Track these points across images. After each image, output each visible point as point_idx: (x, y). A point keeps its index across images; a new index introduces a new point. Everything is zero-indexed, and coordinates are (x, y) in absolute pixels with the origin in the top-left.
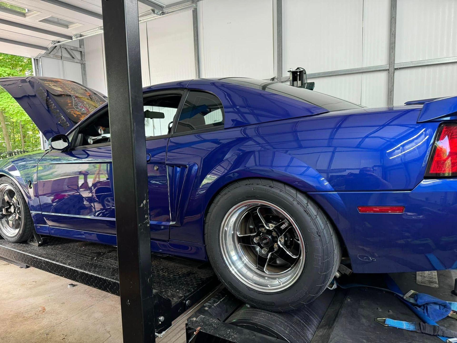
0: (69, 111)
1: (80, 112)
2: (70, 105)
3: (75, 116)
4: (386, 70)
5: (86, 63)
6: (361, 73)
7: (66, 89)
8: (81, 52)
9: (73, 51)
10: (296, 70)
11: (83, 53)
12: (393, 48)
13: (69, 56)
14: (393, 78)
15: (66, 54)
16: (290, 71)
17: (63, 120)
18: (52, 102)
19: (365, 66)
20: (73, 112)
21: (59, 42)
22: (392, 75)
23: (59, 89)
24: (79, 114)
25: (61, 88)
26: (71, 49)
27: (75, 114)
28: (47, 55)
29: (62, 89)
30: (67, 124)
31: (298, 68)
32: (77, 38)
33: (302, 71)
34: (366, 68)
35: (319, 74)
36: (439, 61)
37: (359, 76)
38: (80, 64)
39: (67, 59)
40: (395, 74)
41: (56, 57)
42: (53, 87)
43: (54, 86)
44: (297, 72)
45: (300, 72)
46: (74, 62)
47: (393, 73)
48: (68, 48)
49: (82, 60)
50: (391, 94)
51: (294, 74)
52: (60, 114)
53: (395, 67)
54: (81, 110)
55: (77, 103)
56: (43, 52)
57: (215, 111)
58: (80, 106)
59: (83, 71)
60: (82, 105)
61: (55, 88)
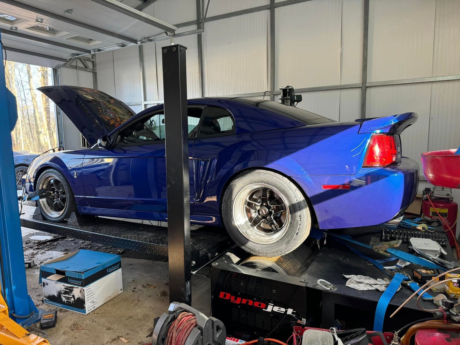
0: (101, 116)
1: (109, 117)
2: (101, 111)
3: (106, 120)
4: (359, 87)
5: (97, 72)
6: (340, 90)
7: (95, 98)
8: (93, 62)
9: (86, 61)
10: (286, 88)
11: (95, 63)
12: (365, 70)
13: (82, 66)
14: (365, 94)
15: (80, 65)
16: (282, 89)
17: (97, 123)
18: (87, 109)
19: (343, 83)
20: (104, 117)
21: (78, 55)
22: (364, 92)
23: (90, 98)
24: (109, 119)
25: (91, 96)
26: (85, 60)
27: (106, 119)
28: (64, 65)
29: (93, 98)
30: (101, 127)
31: (288, 87)
32: (94, 52)
33: (291, 89)
34: (344, 86)
35: (305, 89)
36: (400, 82)
37: (338, 92)
38: (92, 73)
39: (81, 69)
40: (367, 90)
41: (72, 67)
42: (85, 96)
43: (86, 94)
44: (287, 90)
45: (289, 89)
46: (87, 71)
47: (365, 90)
48: (82, 59)
49: (93, 69)
50: (363, 107)
51: (284, 91)
52: (95, 118)
53: (367, 86)
54: (109, 115)
55: (105, 110)
56: (63, 63)
57: (220, 119)
58: (109, 112)
59: (94, 79)
60: (110, 111)
61: (87, 97)
